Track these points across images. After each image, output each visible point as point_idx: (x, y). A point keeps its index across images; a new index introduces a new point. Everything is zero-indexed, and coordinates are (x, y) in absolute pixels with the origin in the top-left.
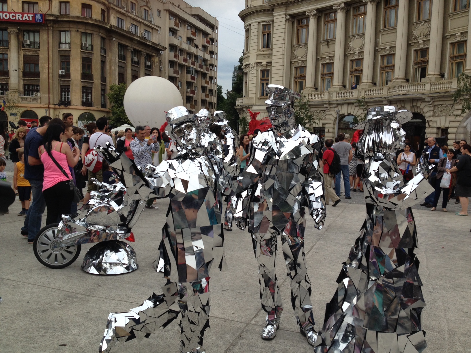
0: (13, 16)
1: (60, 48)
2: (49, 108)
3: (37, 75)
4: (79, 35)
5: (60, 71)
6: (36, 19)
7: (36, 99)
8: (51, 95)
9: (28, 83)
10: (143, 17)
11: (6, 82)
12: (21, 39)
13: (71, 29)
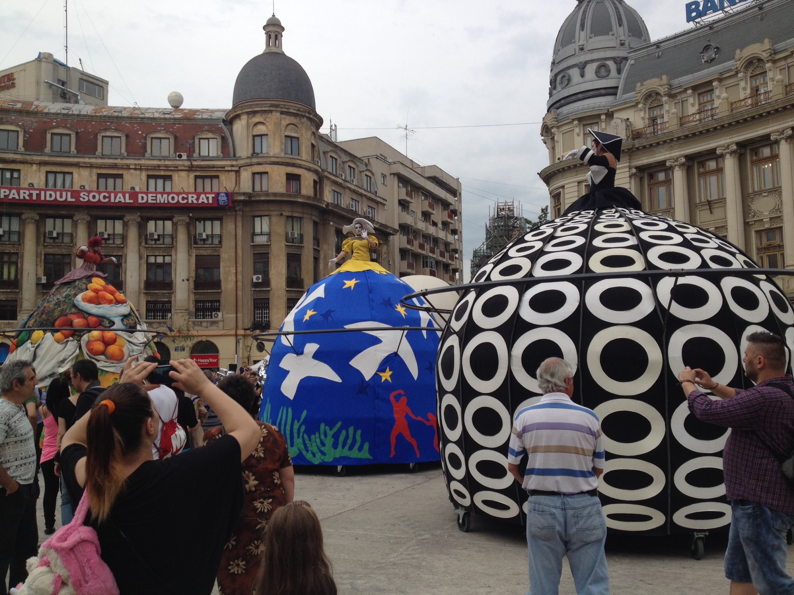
0: (183, 198)
1: (253, 242)
2: (236, 335)
3: (217, 284)
4: (282, 220)
5: (255, 277)
6: (218, 201)
7: (216, 323)
8: (239, 315)
9: (202, 298)
10: (365, 186)
11: (167, 298)
12: (193, 233)
13: (271, 213)
